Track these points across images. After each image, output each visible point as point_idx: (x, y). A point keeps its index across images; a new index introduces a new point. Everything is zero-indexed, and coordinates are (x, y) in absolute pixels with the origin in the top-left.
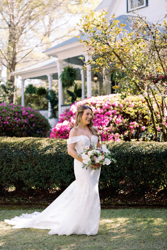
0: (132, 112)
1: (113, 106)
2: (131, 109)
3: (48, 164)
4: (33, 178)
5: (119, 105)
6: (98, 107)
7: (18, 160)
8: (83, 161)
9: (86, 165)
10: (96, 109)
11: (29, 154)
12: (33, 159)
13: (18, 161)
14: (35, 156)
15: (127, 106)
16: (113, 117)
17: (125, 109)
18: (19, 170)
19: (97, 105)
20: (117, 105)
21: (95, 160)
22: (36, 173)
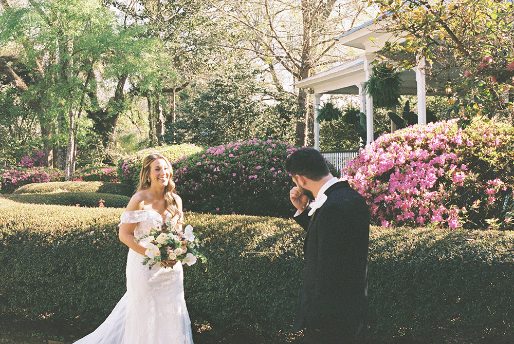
0: (493, 157)
1: (453, 145)
2: (492, 151)
3: (261, 280)
4: (231, 311)
5: (465, 141)
6: (418, 146)
7: (198, 269)
8: (146, 253)
9: (149, 259)
10: (413, 150)
11: (221, 255)
12: (230, 268)
13: (197, 271)
14: (232, 260)
15: (485, 144)
16: (448, 169)
17: (476, 151)
18: (201, 290)
19: (417, 142)
20: (460, 142)
21: (168, 253)
22: (236, 299)
